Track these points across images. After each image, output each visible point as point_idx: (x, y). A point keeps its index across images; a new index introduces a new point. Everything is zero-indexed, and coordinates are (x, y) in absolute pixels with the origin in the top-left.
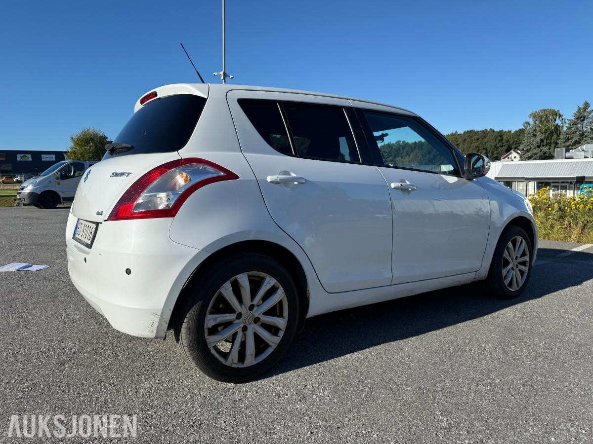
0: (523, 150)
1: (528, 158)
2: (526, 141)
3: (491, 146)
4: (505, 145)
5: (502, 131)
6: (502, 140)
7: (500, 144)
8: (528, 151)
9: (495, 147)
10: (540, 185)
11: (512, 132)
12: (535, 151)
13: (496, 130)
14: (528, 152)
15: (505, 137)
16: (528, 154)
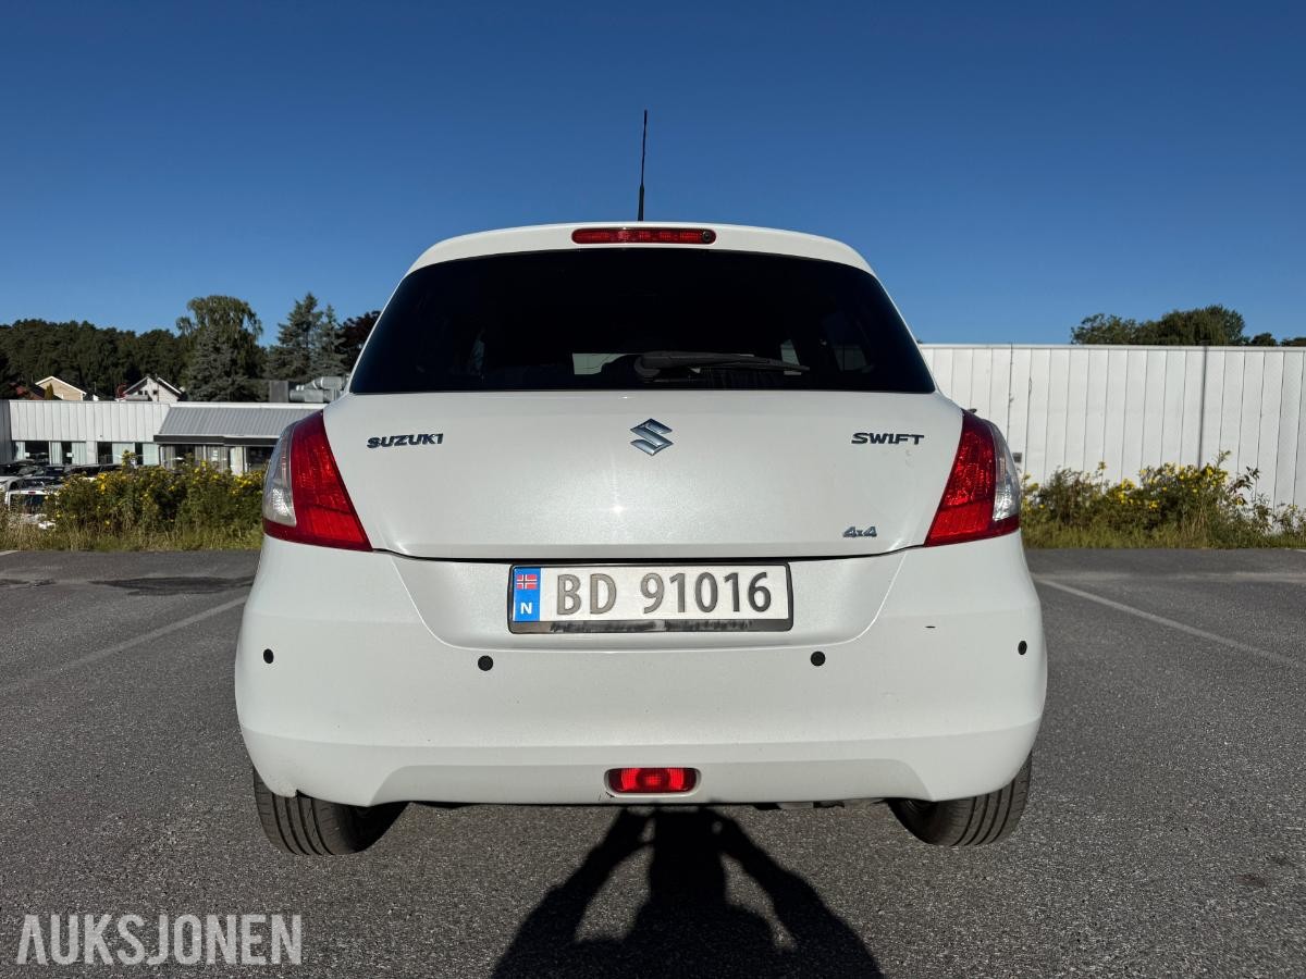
0: (195, 378)
1: (205, 396)
2: (201, 359)
3: (91, 364)
4: (123, 364)
5: (114, 330)
6: (115, 350)
7: (111, 359)
8: (206, 380)
9: (100, 366)
10: (253, 453)
11: (137, 335)
12: (220, 383)
13: (98, 327)
14: (206, 383)
15: (121, 347)
16: (206, 389)
